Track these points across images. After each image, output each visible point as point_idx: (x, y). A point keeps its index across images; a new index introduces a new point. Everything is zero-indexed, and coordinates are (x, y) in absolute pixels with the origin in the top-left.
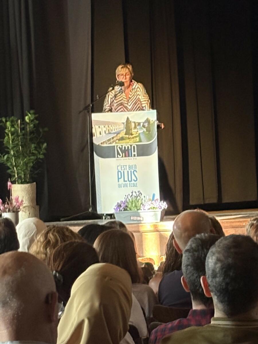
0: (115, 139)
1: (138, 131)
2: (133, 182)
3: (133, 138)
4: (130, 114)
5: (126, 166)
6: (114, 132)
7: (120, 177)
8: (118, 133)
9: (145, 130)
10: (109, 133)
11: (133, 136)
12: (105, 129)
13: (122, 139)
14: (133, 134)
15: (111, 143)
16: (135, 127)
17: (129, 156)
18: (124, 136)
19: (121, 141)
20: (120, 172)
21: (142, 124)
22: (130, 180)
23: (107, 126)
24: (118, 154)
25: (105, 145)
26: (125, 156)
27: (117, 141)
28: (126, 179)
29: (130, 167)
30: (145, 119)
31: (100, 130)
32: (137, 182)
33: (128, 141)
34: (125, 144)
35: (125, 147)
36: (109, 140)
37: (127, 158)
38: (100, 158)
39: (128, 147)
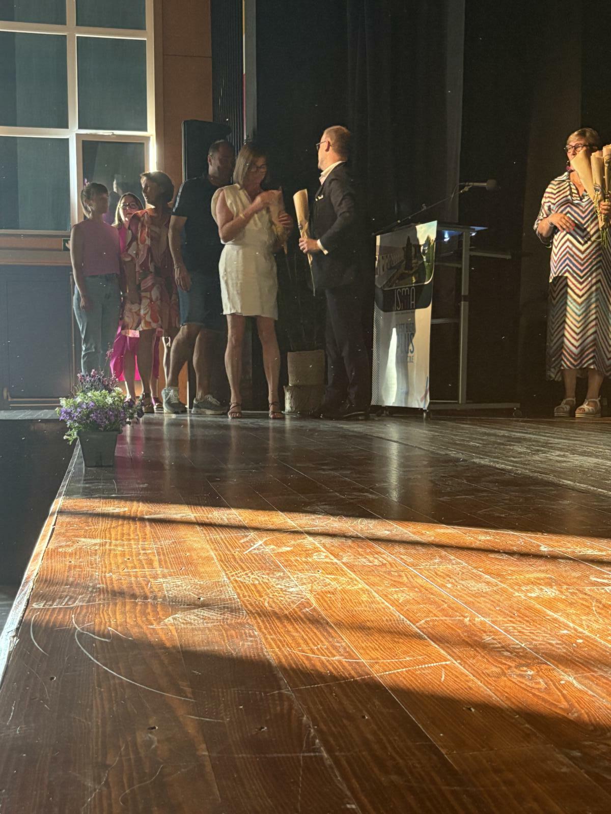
0: (395, 277)
1: (417, 263)
5: (404, 324)
6: (395, 264)
8: (398, 267)
9: (424, 259)
10: (391, 268)
11: (414, 270)
12: (387, 261)
13: (402, 277)
14: (412, 269)
15: (391, 286)
16: (415, 256)
18: (404, 271)
19: (400, 282)
21: (422, 248)
22: (407, 350)
23: (389, 256)
24: (398, 305)
25: (387, 288)
26: (404, 309)
27: (397, 281)
28: (403, 349)
29: (408, 327)
30: (426, 238)
31: (383, 262)
32: (413, 354)
33: (407, 280)
35: (404, 291)
37: (405, 311)
38: (379, 312)
39: (407, 290)
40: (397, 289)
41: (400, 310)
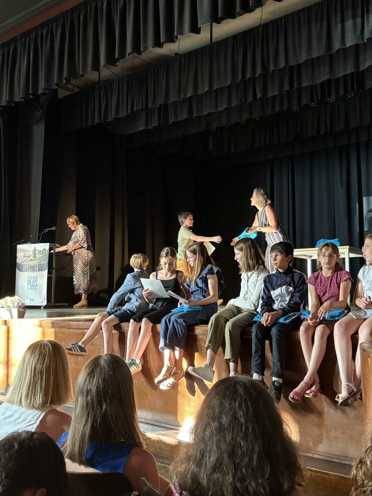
0: (28, 260)
1: (39, 256)
2: (35, 287)
3: (37, 260)
4: (36, 245)
5: (32, 277)
6: (27, 256)
7: (29, 283)
8: (29, 257)
9: (43, 255)
10: (25, 257)
11: (37, 258)
12: (23, 254)
13: (31, 260)
14: (36, 258)
15: (25, 263)
16: (38, 254)
17: (34, 271)
18: (32, 258)
19: (31, 262)
20: (29, 280)
21: (41, 251)
22: (34, 285)
23: (24, 252)
24: (29, 269)
25: (23, 264)
26: (32, 271)
27: (29, 262)
28: (32, 285)
29: (34, 277)
30: (44, 248)
31: (21, 254)
32: (37, 287)
33: (34, 261)
34: (32, 263)
35: (32, 265)
36: (25, 261)
37: (33, 272)
38: (19, 272)
39: (34, 265)
40: (28, 264)
41: (31, 271)
